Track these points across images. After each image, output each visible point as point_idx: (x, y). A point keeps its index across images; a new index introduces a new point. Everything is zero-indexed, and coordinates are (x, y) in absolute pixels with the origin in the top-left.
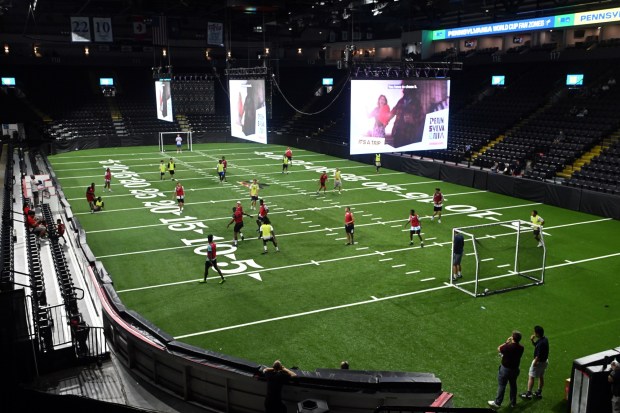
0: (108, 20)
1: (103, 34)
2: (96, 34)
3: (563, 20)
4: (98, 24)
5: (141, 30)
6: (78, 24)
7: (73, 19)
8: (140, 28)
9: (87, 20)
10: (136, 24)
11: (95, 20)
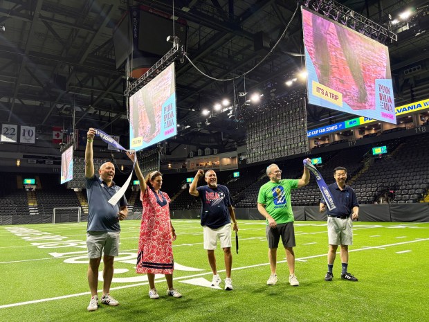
0: (33, 129)
1: (28, 137)
2: (22, 138)
3: (351, 123)
4: (24, 130)
5: (58, 137)
6: (8, 129)
7: (4, 126)
8: (58, 135)
9: (15, 127)
10: (55, 133)
11: (22, 128)
